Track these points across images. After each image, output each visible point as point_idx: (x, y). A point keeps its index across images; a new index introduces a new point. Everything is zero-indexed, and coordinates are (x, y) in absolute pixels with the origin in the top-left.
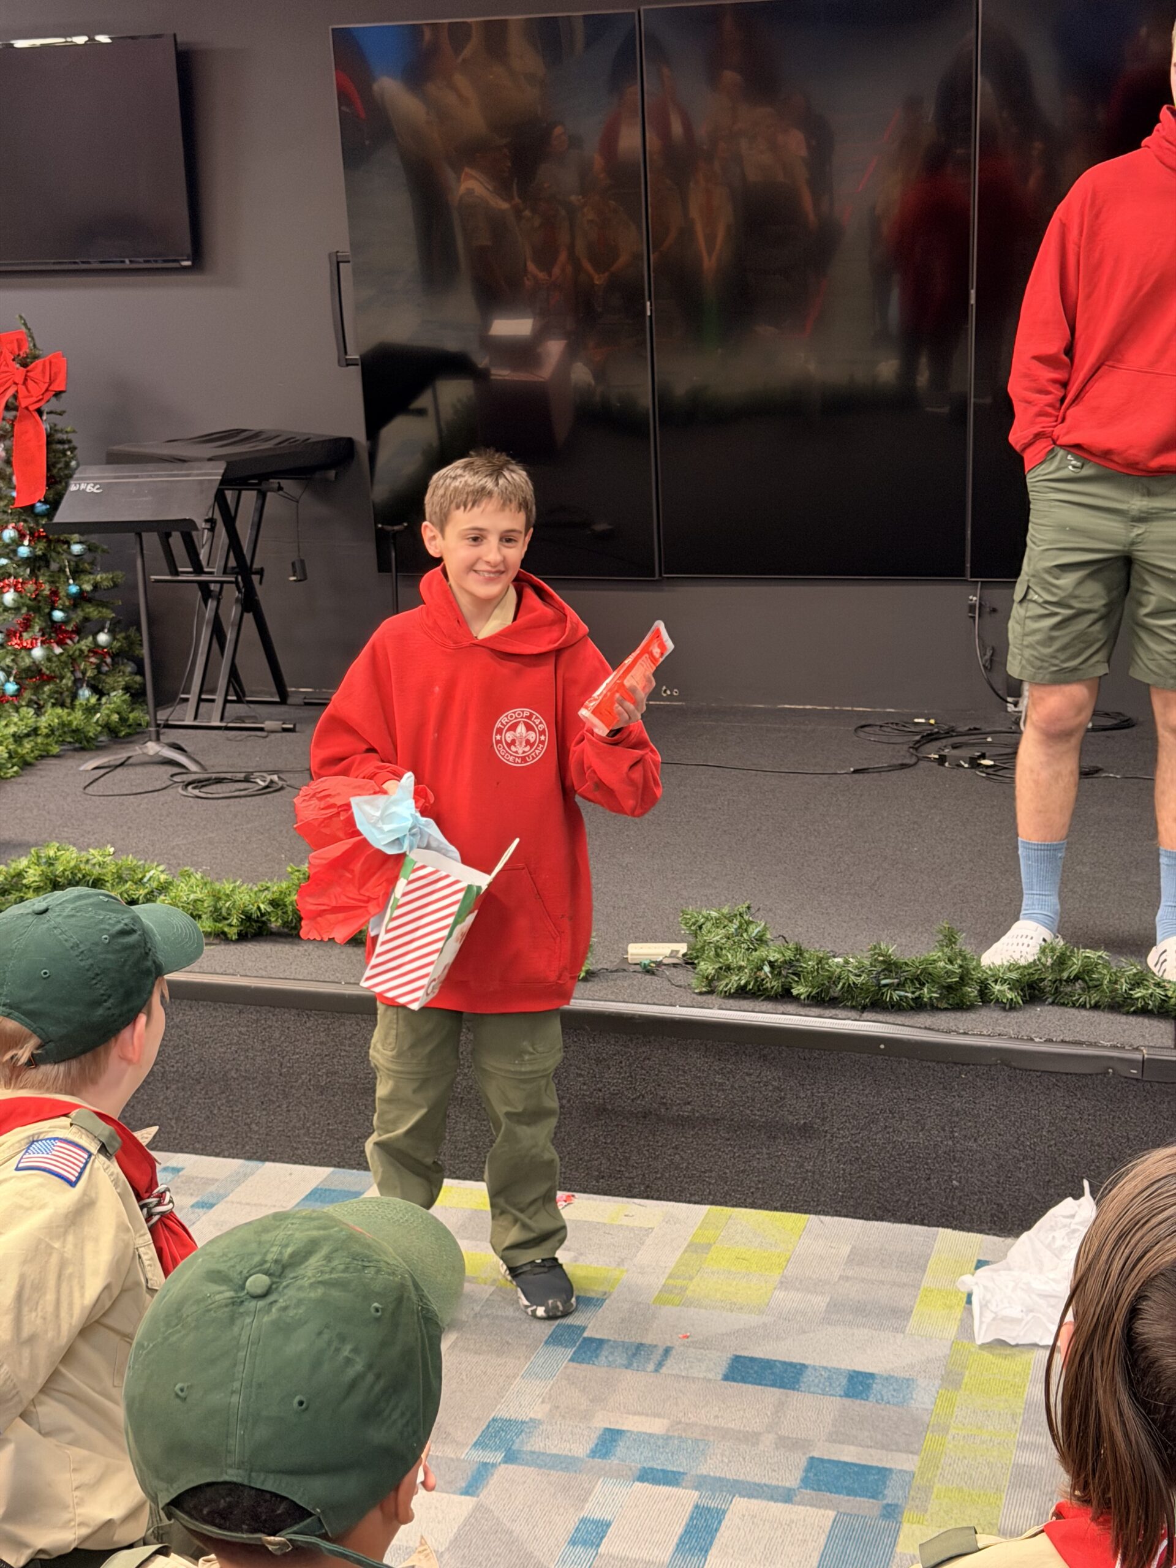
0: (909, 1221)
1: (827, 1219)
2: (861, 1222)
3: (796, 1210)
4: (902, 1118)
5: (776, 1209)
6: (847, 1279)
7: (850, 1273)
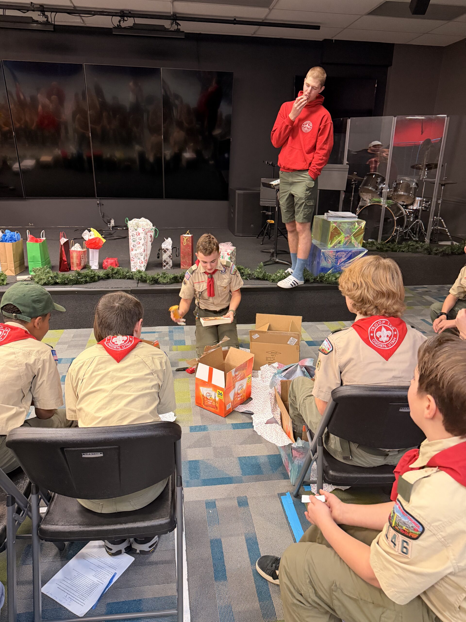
0: (86, 328)
1: (68, 330)
2: (75, 330)
3: (61, 329)
4: (82, 307)
5: (57, 329)
6: (72, 341)
7: (73, 339)
